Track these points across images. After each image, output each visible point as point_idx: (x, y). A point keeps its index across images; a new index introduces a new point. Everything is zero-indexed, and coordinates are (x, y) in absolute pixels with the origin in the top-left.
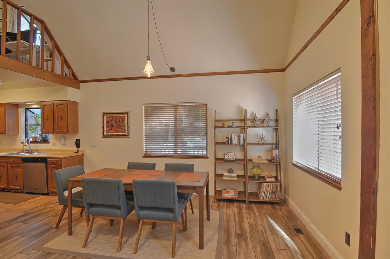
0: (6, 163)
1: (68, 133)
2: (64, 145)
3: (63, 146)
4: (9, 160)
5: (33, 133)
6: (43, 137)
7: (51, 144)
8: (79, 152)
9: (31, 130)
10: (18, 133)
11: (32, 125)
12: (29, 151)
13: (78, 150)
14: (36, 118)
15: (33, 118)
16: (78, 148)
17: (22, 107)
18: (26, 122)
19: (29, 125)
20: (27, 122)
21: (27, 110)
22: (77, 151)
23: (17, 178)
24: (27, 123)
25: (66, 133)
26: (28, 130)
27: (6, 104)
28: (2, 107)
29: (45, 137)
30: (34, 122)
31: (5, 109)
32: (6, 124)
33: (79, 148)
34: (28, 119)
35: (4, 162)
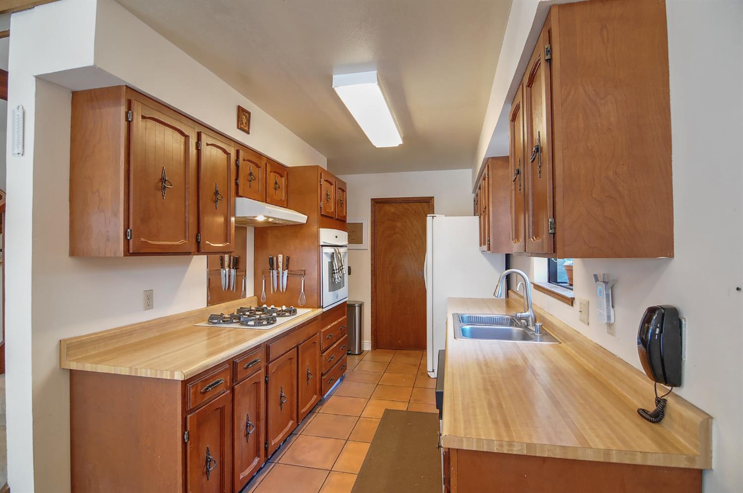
7: (577, 308)
13: (661, 402)
32: (491, 224)
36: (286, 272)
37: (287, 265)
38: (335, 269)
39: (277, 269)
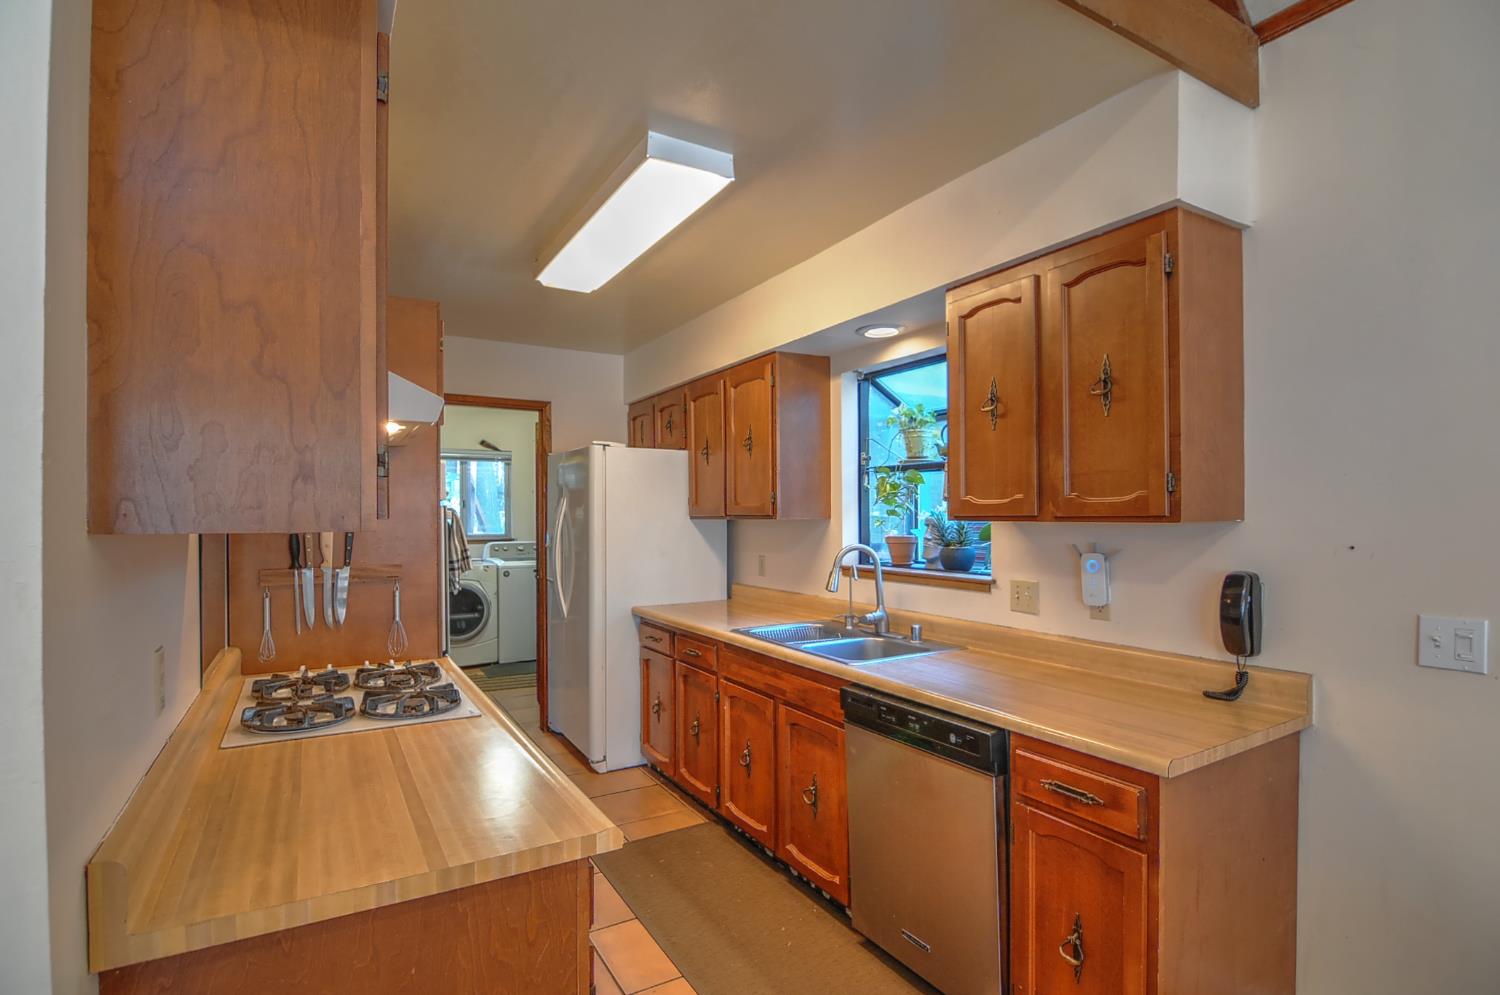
0: (772, 697)
1: (1174, 516)
2: (1100, 612)
3: (1092, 617)
4: (781, 684)
5: (892, 513)
6: (948, 545)
7: (1002, 594)
8: (1246, 691)
9: (887, 500)
10: (830, 517)
11: (892, 469)
12: (876, 625)
13: (1241, 677)
14: (911, 426)
15: (894, 430)
16: (1242, 660)
17: (844, 372)
18: (864, 455)
19: (877, 470)
20: (868, 454)
21: (866, 383)
22: (1233, 685)
23: (814, 804)
24: (868, 459)
25: (1159, 518)
26: (873, 495)
27: (777, 355)
28: (763, 379)
29: (961, 543)
30: (900, 455)
31: (773, 386)
32: (778, 468)
33: (1251, 661)
34: (873, 434)
35: (760, 686)
36: (345, 573)
37: (346, 556)
38: (455, 558)
39: (318, 567)
